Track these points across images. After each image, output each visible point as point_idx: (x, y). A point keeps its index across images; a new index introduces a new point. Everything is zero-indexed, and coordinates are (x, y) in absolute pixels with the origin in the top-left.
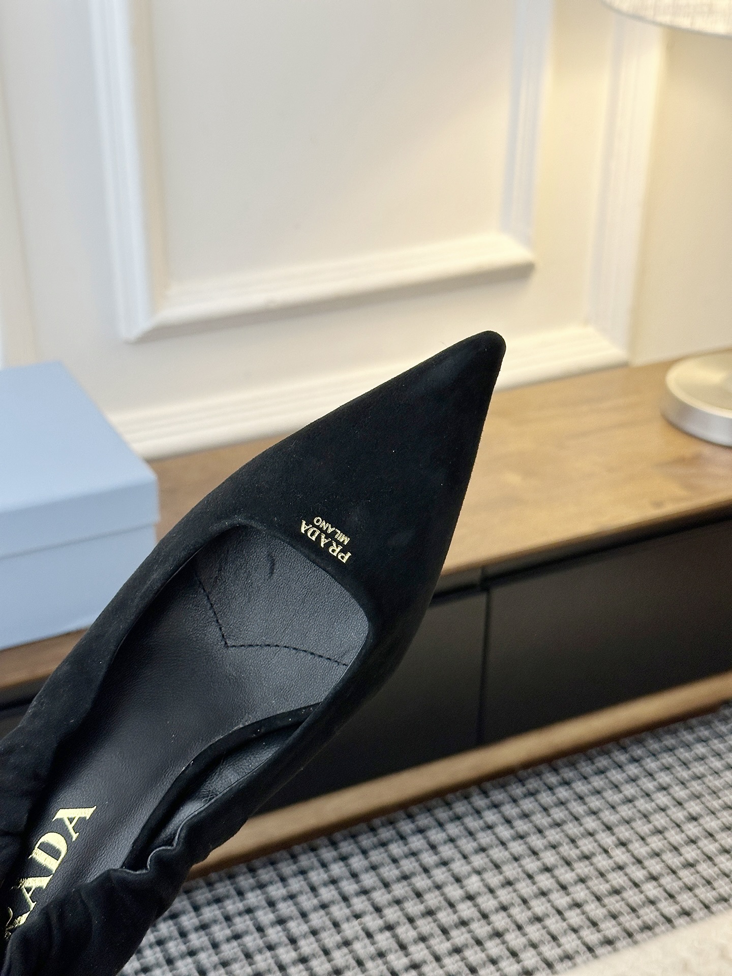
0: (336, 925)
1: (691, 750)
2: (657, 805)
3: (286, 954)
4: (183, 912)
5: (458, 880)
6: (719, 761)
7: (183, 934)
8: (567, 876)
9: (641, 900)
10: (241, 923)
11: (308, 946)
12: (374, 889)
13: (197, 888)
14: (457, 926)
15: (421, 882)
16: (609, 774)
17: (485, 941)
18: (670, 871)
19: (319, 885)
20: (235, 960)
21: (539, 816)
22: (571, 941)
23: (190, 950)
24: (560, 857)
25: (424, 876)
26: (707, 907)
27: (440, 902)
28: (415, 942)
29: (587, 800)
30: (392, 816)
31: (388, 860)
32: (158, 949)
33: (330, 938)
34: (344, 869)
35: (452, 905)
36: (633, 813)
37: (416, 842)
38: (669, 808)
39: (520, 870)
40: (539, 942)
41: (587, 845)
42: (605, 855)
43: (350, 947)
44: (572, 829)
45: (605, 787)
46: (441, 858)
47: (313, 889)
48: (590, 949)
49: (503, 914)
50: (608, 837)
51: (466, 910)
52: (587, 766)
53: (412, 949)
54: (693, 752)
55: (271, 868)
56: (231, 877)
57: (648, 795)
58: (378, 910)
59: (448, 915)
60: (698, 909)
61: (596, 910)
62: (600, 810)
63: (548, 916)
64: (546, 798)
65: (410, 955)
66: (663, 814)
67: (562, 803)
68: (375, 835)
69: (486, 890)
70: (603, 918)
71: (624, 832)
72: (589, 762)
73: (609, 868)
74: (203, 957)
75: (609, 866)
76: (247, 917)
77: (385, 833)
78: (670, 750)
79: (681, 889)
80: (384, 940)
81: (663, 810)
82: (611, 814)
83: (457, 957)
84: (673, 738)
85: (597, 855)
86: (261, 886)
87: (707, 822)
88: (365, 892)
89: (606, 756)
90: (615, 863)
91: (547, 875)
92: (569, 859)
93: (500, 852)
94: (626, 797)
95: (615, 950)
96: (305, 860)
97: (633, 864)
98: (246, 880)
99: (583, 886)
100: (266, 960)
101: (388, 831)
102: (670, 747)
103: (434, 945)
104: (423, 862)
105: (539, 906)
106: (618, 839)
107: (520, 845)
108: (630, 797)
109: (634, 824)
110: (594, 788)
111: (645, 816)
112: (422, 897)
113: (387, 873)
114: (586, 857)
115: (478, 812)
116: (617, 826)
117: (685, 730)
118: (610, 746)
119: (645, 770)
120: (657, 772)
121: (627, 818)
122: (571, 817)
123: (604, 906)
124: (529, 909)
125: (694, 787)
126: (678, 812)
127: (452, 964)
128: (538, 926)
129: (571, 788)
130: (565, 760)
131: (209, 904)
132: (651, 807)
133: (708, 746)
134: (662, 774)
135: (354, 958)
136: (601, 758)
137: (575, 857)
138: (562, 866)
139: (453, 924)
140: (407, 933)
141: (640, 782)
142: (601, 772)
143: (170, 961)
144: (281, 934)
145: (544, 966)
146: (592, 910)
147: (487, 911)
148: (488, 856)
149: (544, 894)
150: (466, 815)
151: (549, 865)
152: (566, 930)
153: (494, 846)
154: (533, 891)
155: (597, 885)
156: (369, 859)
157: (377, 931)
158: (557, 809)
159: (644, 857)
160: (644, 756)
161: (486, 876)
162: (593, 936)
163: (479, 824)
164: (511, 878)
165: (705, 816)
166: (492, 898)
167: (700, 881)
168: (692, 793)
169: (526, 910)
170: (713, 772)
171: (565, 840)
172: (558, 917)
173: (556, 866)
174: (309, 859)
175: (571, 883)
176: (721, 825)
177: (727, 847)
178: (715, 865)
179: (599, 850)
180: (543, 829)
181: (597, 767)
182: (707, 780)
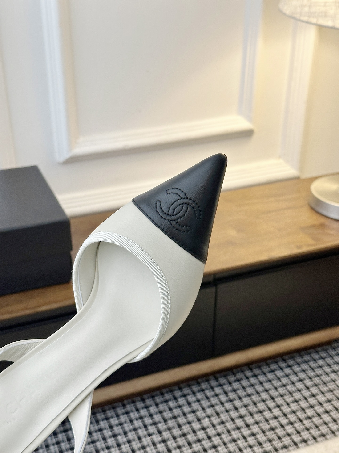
0: (140, 438)
1: (316, 362)
2: (297, 389)
5: (199, 420)
6: (329, 368)
8: (250, 420)
9: (284, 434)
10: (96, 436)
11: (125, 448)
12: (160, 422)
14: (195, 442)
15: (182, 420)
16: (276, 372)
17: (208, 450)
19: (134, 419)
25: (183, 417)
27: (189, 430)
28: (175, 449)
30: (172, 388)
31: (167, 409)
33: (136, 445)
34: (146, 412)
35: (194, 432)
37: (182, 401)
43: (145, 450)
44: (255, 398)
45: (274, 378)
46: (193, 409)
47: (131, 421)
49: (218, 437)
51: (201, 434)
54: (317, 364)
55: (112, 410)
57: (293, 383)
58: (160, 432)
72: (267, 367)
73: (271, 418)
75: (271, 416)
76: (99, 433)
78: (306, 362)
79: (304, 429)
80: (161, 447)
81: (299, 391)
82: (274, 392)
84: (308, 357)
86: (107, 419)
88: (155, 424)
96: (129, 407)
98: (101, 415)
101: (169, 395)
103: (183, 450)
104: (184, 410)
107: (230, 405)
112: (181, 427)
113: (166, 415)
115: (212, 388)
117: (315, 353)
118: (278, 359)
119: (293, 371)
120: (299, 372)
121: (282, 394)
122: (256, 393)
123: (266, 436)
125: (316, 380)
126: (306, 393)
128: (233, 444)
129: (257, 379)
130: (256, 365)
132: (294, 389)
133: (325, 361)
134: (302, 374)
136: (273, 365)
137: (255, 411)
138: (248, 416)
140: (172, 444)
144: (114, 442)
152: (246, 447)
153: (218, 404)
154: (233, 427)
155: (264, 426)
156: (158, 408)
157: (158, 443)
158: (250, 388)
159: (288, 413)
160: (294, 364)
161: (212, 419)
162: (259, 450)
163: (212, 393)
164: (224, 420)
165: (319, 395)
166: (213, 430)
167: (313, 426)
168: (314, 383)
169: (229, 436)
170: (325, 374)
171: (251, 403)
172: (243, 440)
173: (246, 415)
174: (131, 407)
175: (252, 424)
176: (326, 399)
177: (328, 410)
178: (321, 418)
179: (267, 409)
180: (242, 397)
181: (271, 369)
182: (323, 377)
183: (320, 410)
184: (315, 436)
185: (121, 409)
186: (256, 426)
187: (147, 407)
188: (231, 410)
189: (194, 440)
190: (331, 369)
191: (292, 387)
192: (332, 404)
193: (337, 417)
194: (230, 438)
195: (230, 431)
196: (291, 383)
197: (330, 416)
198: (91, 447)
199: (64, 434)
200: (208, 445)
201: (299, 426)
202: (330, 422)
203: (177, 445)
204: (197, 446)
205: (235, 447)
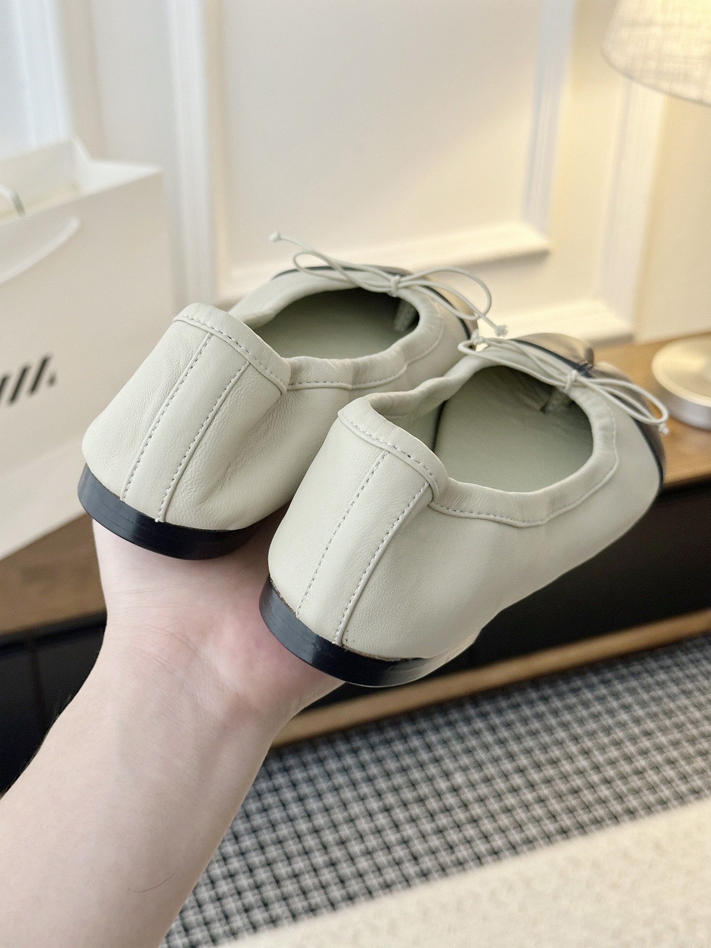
0: (344, 804)
1: (653, 676)
2: (618, 721)
3: (303, 826)
5: (447, 775)
6: (676, 686)
8: (535, 776)
9: (594, 799)
11: (320, 820)
12: (377, 777)
14: (441, 812)
15: (416, 775)
16: (581, 693)
17: (463, 825)
18: (622, 777)
19: (333, 772)
20: (262, 828)
21: (518, 725)
22: (533, 828)
24: (531, 761)
25: (419, 769)
26: (648, 808)
27: (430, 792)
28: (406, 822)
29: (560, 714)
31: (391, 755)
33: (339, 815)
34: (354, 760)
35: (439, 795)
36: (597, 727)
37: (416, 742)
38: (628, 724)
39: (497, 770)
40: (507, 828)
41: (556, 752)
42: (569, 761)
43: (354, 823)
44: (546, 738)
45: (577, 704)
46: (434, 756)
47: (328, 775)
48: (547, 836)
49: (480, 804)
50: (574, 746)
51: (450, 800)
52: (564, 685)
53: (404, 827)
54: (654, 678)
55: (295, 756)
57: (612, 712)
58: (379, 795)
59: (435, 802)
60: (640, 809)
61: (556, 805)
62: (570, 723)
63: (516, 808)
64: (527, 711)
65: (401, 832)
66: (622, 729)
68: (382, 734)
69: (468, 784)
71: (588, 743)
72: (566, 682)
73: (572, 772)
75: (572, 770)
76: (275, 793)
77: (391, 734)
78: (636, 675)
79: (629, 791)
80: (382, 820)
81: (623, 725)
82: (578, 727)
83: (439, 836)
84: (639, 666)
85: (563, 760)
86: (287, 769)
87: (658, 738)
88: (370, 780)
89: (581, 678)
90: (578, 768)
91: (520, 775)
92: (539, 761)
93: (483, 753)
94: (593, 713)
95: (568, 838)
96: (325, 752)
97: (592, 769)
99: (548, 785)
100: (287, 829)
102: (636, 673)
103: (421, 825)
104: (419, 758)
105: (510, 800)
106: (582, 748)
107: (500, 749)
108: (596, 713)
109: (596, 736)
110: (568, 704)
111: (607, 730)
112: (416, 786)
113: (389, 766)
114: (554, 762)
115: (468, 721)
116: (582, 737)
117: (652, 657)
118: (587, 669)
119: (612, 691)
120: (622, 693)
121: (591, 731)
122: (545, 728)
123: (563, 802)
124: (502, 801)
125: (652, 707)
126: (635, 728)
127: (435, 842)
128: (507, 815)
129: (548, 704)
132: (613, 722)
133: (669, 673)
134: (626, 695)
135: (356, 832)
136: (576, 680)
137: (544, 761)
138: (533, 768)
139: (437, 810)
141: (606, 701)
142: (575, 691)
144: (300, 809)
145: (509, 847)
146: (552, 805)
147: (467, 801)
148: (473, 757)
149: (515, 790)
150: (459, 722)
151: (522, 767)
152: (529, 820)
153: (479, 748)
154: (506, 787)
156: (375, 754)
157: (377, 812)
159: (602, 763)
160: (613, 678)
162: (551, 826)
163: (468, 729)
164: (490, 776)
165: (657, 732)
166: (472, 791)
167: (645, 786)
168: (649, 712)
169: (498, 801)
170: (668, 696)
171: (537, 747)
172: (523, 810)
173: (528, 768)
174: (327, 750)
175: (538, 782)
176: (669, 741)
177: (672, 758)
178: (659, 773)
179: (564, 756)
180: (521, 736)
181: (572, 687)
182: (663, 702)
184: (649, 803)
185: (309, 754)
186: (545, 786)
187: (355, 752)
188: (502, 758)
190: (679, 689)
191: (609, 719)
193: (688, 770)
194: (499, 806)
196: (607, 711)
197: (676, 769)
198: (262, 819)
200: (464, 818)
201: (621, 787)
202: (675, 779)
203: (409, 816)
204: (443, 818)
205: (509, 821)
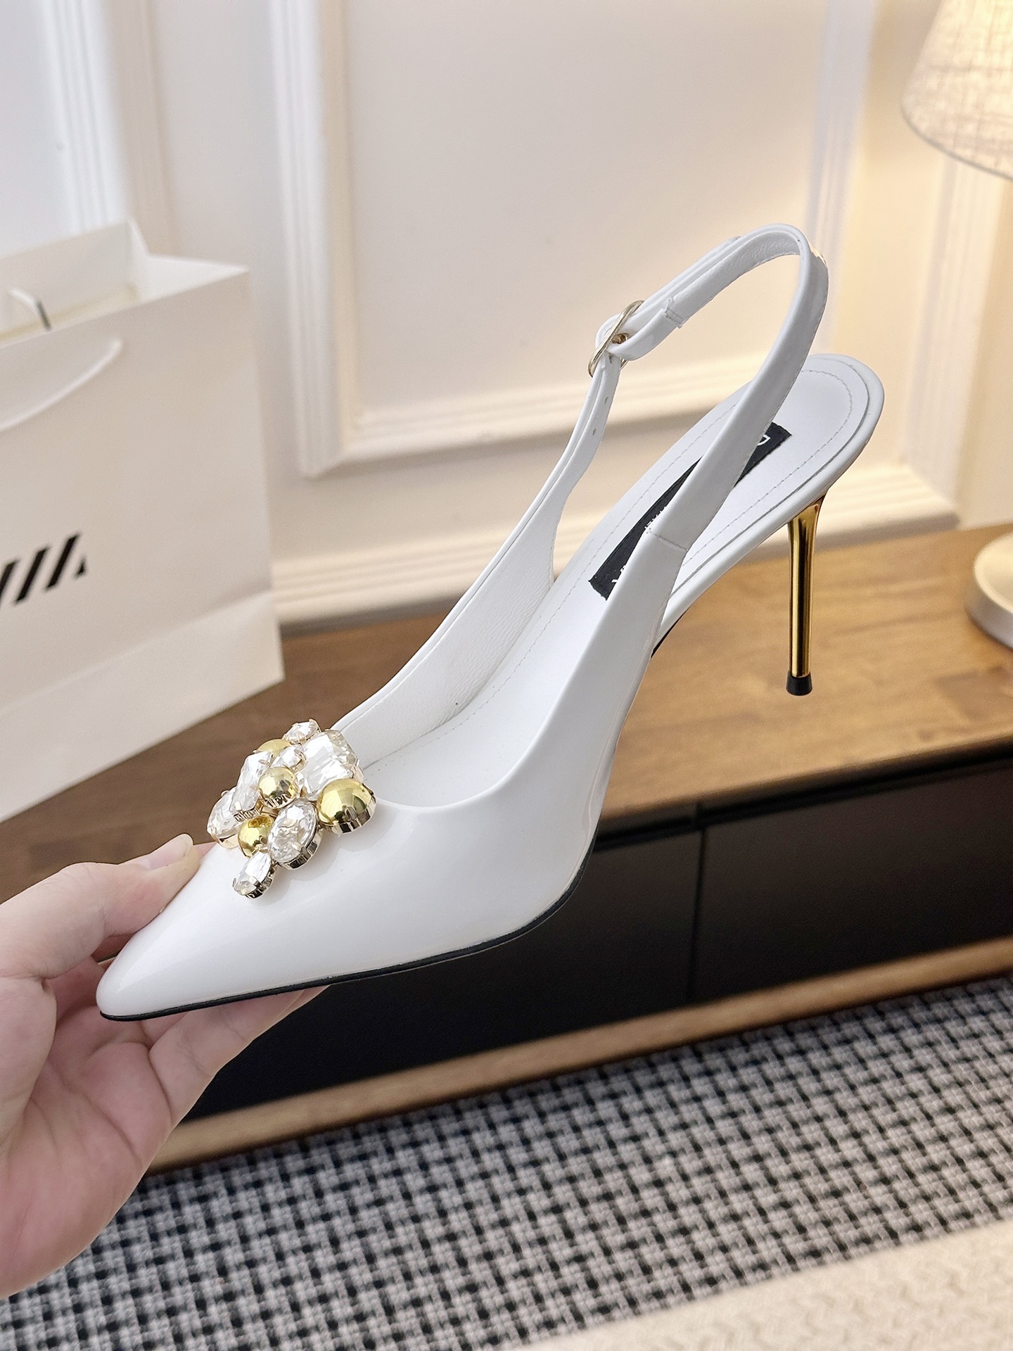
0: (495, 1199)
1: (965, 1024)
2: (908, 1089)
3: (433, 1229)
4: (323, 1167)
5: (648, 1160)
6: (997, 1040)
7: (319, 1194)
8: (778, 1167)
9: (864, 1206)
10: (387, 1187)
11: (458, 1221)
12: (547, 1160)
13: (342, 1140)
14: (635, 1217)
16: (857, 1045)
17: (667, 1238)
18: (906, 1175)
19: (483, 1150)
20: (374, 1230)
21: (760, 1090)
22: (770, 1247)
23: (325, 1213)
24: (776, 1146)
25: (608, 1151)
26: (943, 1222)
27: (622, 1184)
28: (584, 1230)
29: (824, 1075)
30: (582, 1075)
31: (568, 1129)
32: (288, 1209)
33: (486, 1215)
34: (514, 1133)
35: (635, 1190)
36: (876, 1098)
37: (606, 1109)
38: (923, 1094)
39: (724, 1156)
40: (732, 1244)
41: (811, 1132)
42: (830, 1147)
43: (507, 1228)
44: (797, 1110)
45: (849, 1061)
46: (633, 1131)
47: (475, 1154)
48: (790, 1259)
49: (693, 1208)
50: (841, 1124)
51: (651, 1198)
52: (832, 1032)
53: (579, 1238)
54: (966, 1028)
55: (428, 1124)
56: (383, 1130)
57: (899, 1075)
58: (547, 1186)
59: (630, 1201)
60: (932, 1224)
61: (806, 1213)
62: (838, 1089)
63: (748, 1214)
64: (772, 1069)
65: (576, 1245)
66: (913, 1101)
67: (791, 1077)
68: (558, 1097)
69: (679, 1177)
70: (813, 1221)
71: (860, 1121)
72: (834, 1028)
73: (834, 1163)
74: (337, 1222)
75: (834, 1160)
76: (394, 1180)
77: (570, 1095)
78: (938, 1021)
79: (917, 1197)
80: (548, 1224)
81: (913, 1095)
82: (848, 1097)
83: (630, 1253)
84: (945, 1006)
85: (822, 1144)
86: (415, 1144)
87: (966, 1117)
88: (535, 1163)
89: (857, 1023)
90: (843, 1157)
91: (755, 1166)
92: (787, 1146)
93: (705, 1131)
94: (870, 1075)
95: (821, 1263)
96: (470, 1119)
97: (864, 1161)
98: (399, 1135)
99: (797, 1183)
100: (406, 1234)
101: (575, 1092)
102: (940, 1016)
103: (606, 1235)
104: (611, 1133)
105: (739, 1202)
106: (851, 1128)
107: (730, 1125)
108: (877, 1075)
109: (875, 1112)
110: (834, 1060)
111: (890, 1102)
112: (603, 1176)
113: (565, 1143)
114: (808, 1147)
115: (686, 1079)
116: (854, 1111)
117: (963, 997)
118: (865, 1010)
119: (902, 1044)
120: (917, 1047)
121: (867, 1102)
122: (800, 1097)
123: (817, 1210)
124: (727, 1204)
125: (961, 1071)
126: (931, 1101)
127: (623, 1260)
128: (733, 1225)
129: (806, 1060)
130: (804, 1023)
131: (352, 1160)
132: (900, 1091)
133: (988, 1020)
134: (924, 1051)
135: (510, 1242)
136: (851, 1025)
137: (794, 1145)
138: (776, 1156)
140: (576, 1218)
141: (893, 1059)
142: (847, 1041)
143: (300, 1224)
144: (430, 1204)
145: (732, 1274)
146: (801, 1213)
147: (677, 1201)
148: (689, 1135)
149: (747, 1187)
150: (673, 1081)
151: (761, 1152)
152: (766, 1234)
153: (699, 1123)
154: (735, 1183)
155: (815, 1183)
156: (545, 1125)
157: (541, 1213)
158: (784, 1085)
159: (879, 1153)
160: (905, 1025)
161: (683, 1159)
162: (797, 1245)
163: (685, 1093)
164: (713, 1164)
165: (966, 1108)
166: (684, 1187)
167: (942, 1190)
168: (955, 1078)
169: (722, 1204)
170: (986, 1054)
171: (786, 1125)
172: (758, 1218)
173: (769, 1155)
174: (476, 1117)
175: (782, 1177)
176: (984, 1122)
177: (985, 1149)
178: (964, 1170)
179: (824, 1140)
180: (762, 1108)
181: (843, 1035)
182: (979, 1062)
183: (963, 1147)
184: (945, 1215)
185: (448, 1123)
186: (793, 1184)
187: (516, 1120)
188: (731, 1138)
189: (633, 1213)
190: (1003, 1043)
191: (895, 1085)
192: (997, 1136)
193: (1008, 1169)
194: (724, 1210)
195: (726, 1193)
196: (894, 1074)
197: (989, 1165)
198: (374, 1216)
199: (306, 1178)
200: (670, 1227)
201: (906, 1189)
202: (987, 1182)
203: (589, 1220)
204: (640, 1225)
205: (736, 1234)
